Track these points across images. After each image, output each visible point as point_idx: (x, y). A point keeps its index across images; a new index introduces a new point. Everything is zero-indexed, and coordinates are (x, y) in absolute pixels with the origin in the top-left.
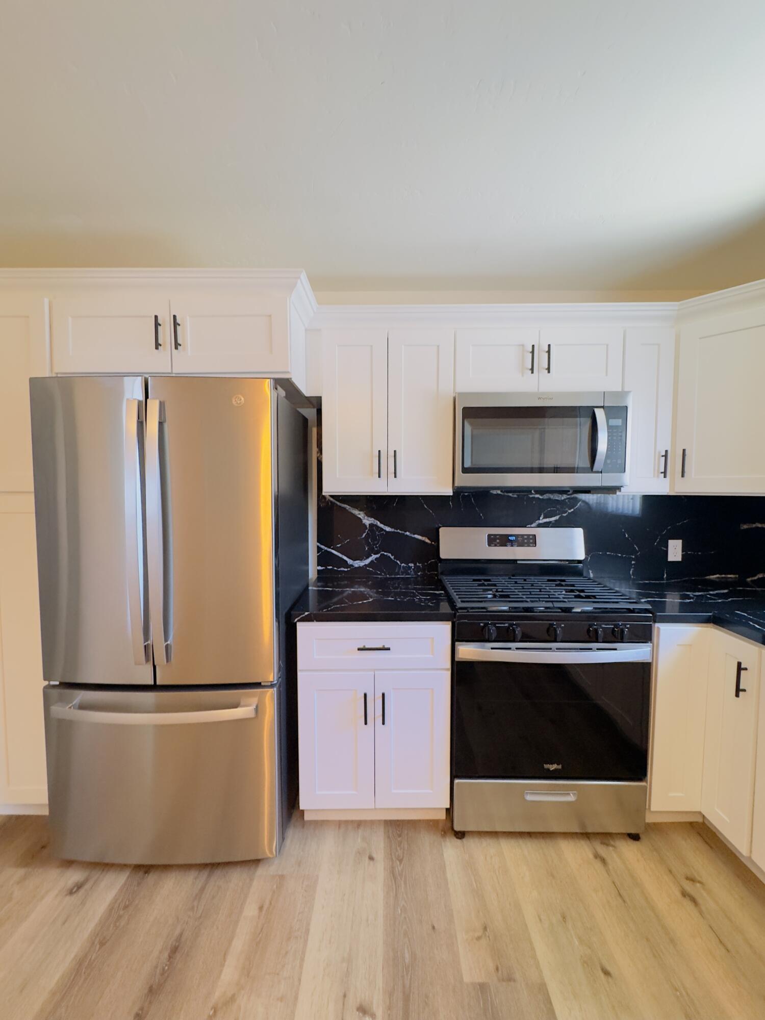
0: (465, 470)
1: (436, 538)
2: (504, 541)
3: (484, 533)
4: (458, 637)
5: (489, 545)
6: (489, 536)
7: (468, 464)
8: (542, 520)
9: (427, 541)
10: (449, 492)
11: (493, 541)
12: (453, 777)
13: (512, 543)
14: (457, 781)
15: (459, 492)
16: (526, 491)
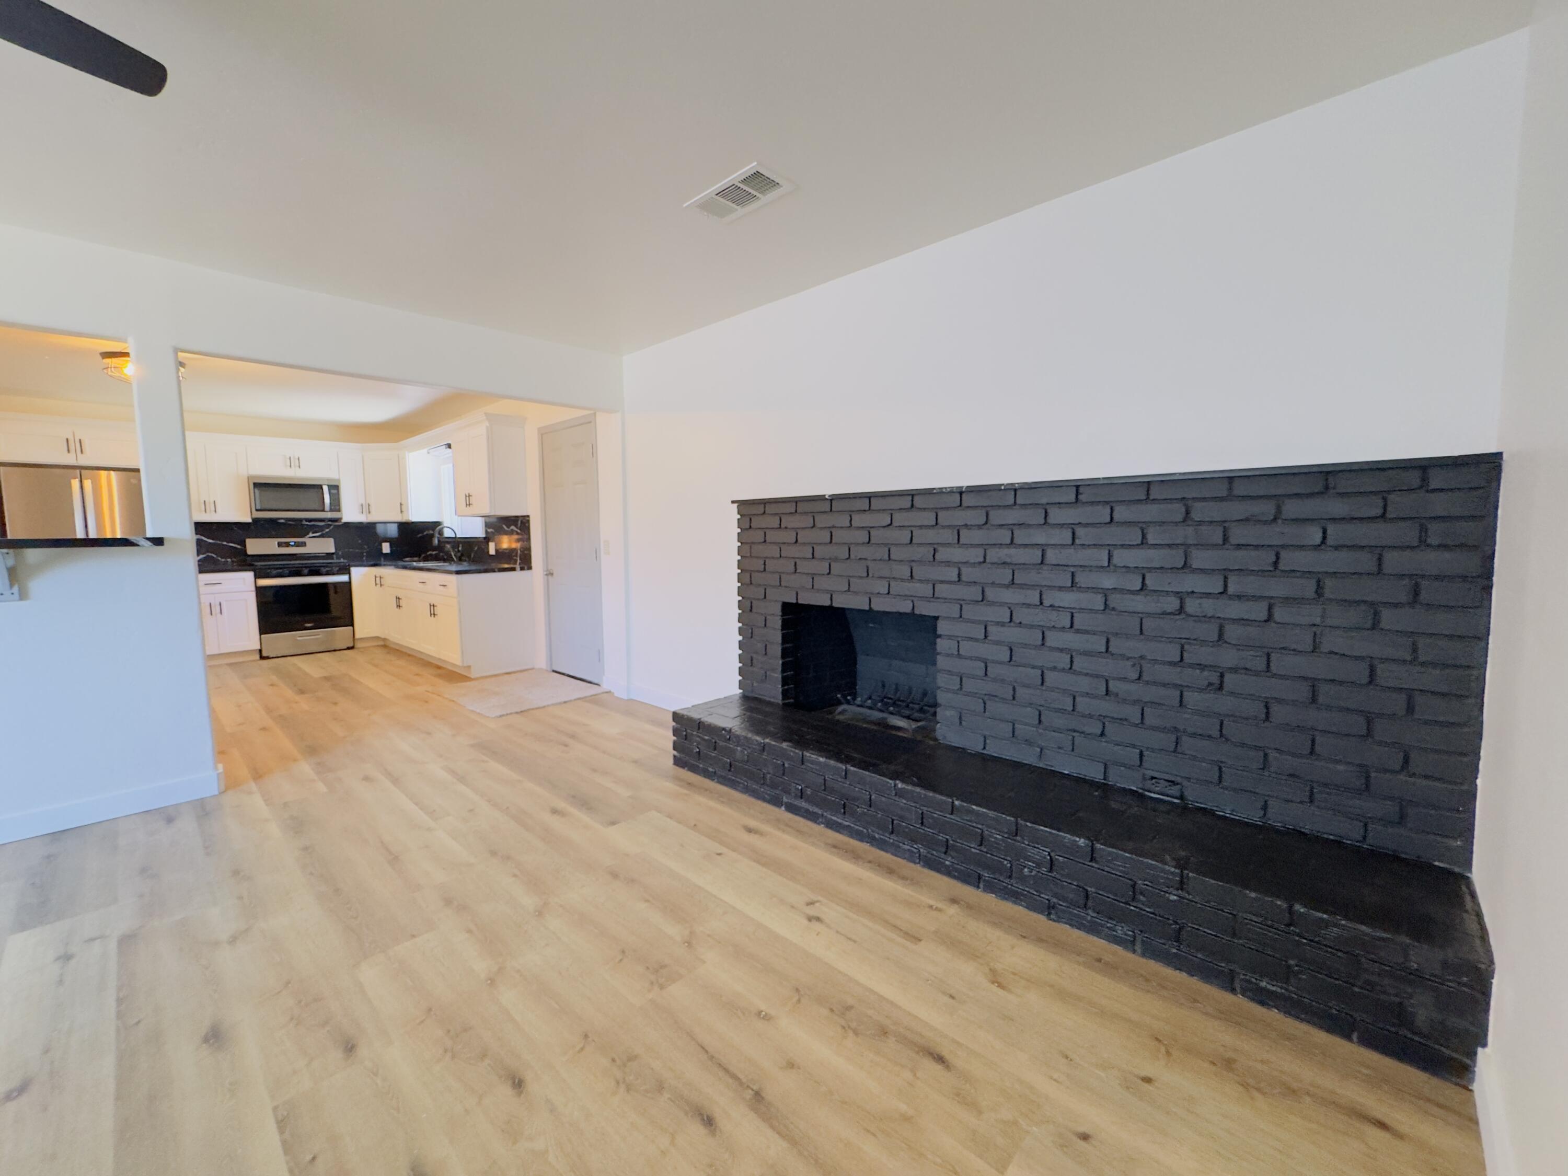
0: (257, 510)
1: (243, 544)
2: (287, 545)
3: (275, 541)
4: (257, 577)
5: (279, 547)
6: (278, 543)
7: (258, 507)
8: (311, 535)
9: (239, 547)
10: (250, 520)
11: (280, 545)
12: (261, 634)
13: (292, 546)
14: (262, 636)
15: (256, 521)
16: (301, 520)
